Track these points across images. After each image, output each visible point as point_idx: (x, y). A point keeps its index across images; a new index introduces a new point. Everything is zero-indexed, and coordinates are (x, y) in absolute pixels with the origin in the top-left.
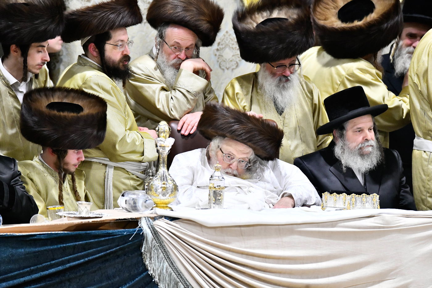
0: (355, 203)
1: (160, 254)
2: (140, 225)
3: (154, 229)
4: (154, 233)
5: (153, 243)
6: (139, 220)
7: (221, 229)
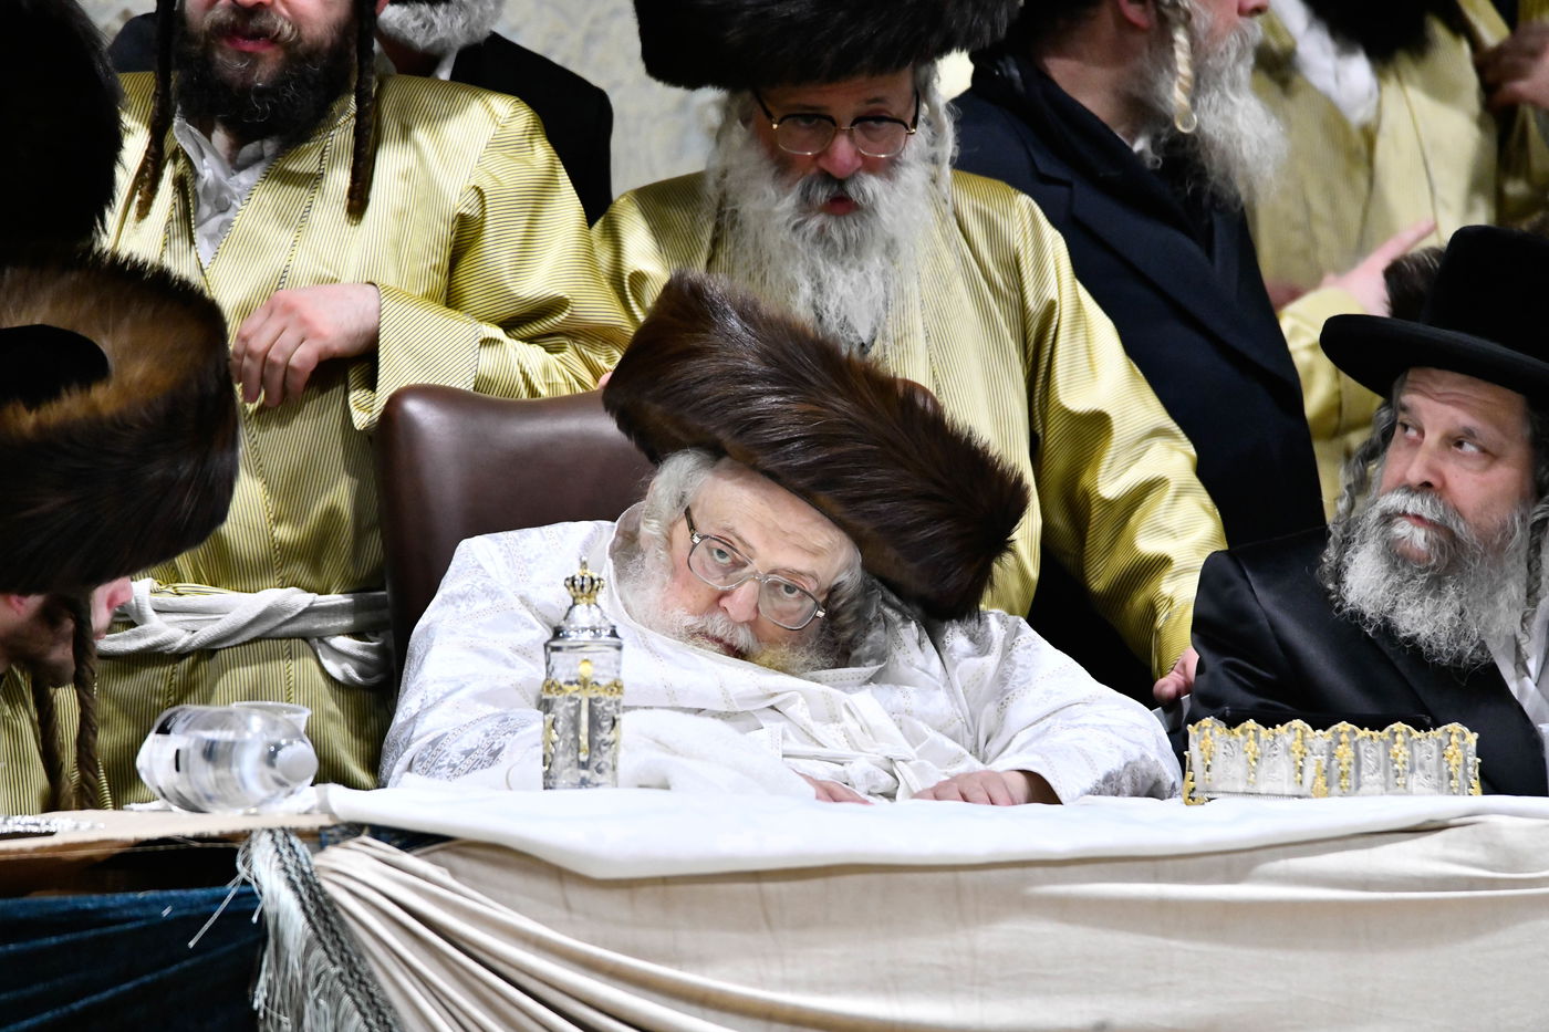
0: (1352, 769)
1: (348, 1016)
2: (243, 871)
3: (316, 889)
4: (317, 912)
5: (309, 962)
6: (242, 847)
7: (660, 889)
